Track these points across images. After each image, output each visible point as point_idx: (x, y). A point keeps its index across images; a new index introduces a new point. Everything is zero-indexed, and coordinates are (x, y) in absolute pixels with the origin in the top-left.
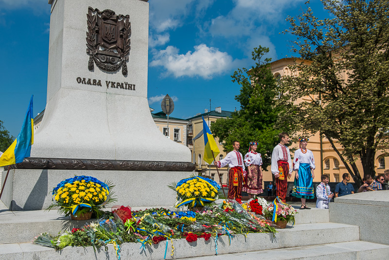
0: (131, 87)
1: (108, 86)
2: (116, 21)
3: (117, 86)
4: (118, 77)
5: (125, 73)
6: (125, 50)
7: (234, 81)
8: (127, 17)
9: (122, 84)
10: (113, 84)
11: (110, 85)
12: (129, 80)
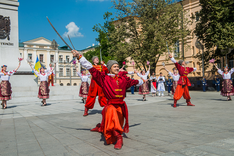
0: (11, 44)
1: (2, 44)
2: (4, 19)
3: (6, 44)
4: (6, 41)
5: (9, 39)
6: (8, 30)
7: (94, 31)
8: (9, 17)
9: (8, 43)
10: (4, 43)
11: (3, 44)
12: (10, 42)
